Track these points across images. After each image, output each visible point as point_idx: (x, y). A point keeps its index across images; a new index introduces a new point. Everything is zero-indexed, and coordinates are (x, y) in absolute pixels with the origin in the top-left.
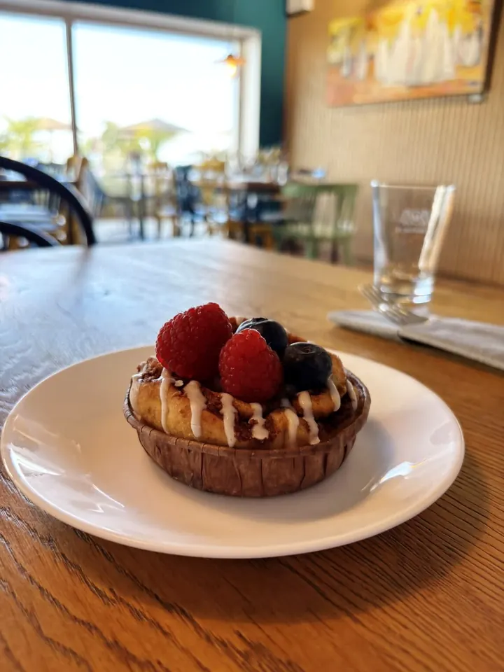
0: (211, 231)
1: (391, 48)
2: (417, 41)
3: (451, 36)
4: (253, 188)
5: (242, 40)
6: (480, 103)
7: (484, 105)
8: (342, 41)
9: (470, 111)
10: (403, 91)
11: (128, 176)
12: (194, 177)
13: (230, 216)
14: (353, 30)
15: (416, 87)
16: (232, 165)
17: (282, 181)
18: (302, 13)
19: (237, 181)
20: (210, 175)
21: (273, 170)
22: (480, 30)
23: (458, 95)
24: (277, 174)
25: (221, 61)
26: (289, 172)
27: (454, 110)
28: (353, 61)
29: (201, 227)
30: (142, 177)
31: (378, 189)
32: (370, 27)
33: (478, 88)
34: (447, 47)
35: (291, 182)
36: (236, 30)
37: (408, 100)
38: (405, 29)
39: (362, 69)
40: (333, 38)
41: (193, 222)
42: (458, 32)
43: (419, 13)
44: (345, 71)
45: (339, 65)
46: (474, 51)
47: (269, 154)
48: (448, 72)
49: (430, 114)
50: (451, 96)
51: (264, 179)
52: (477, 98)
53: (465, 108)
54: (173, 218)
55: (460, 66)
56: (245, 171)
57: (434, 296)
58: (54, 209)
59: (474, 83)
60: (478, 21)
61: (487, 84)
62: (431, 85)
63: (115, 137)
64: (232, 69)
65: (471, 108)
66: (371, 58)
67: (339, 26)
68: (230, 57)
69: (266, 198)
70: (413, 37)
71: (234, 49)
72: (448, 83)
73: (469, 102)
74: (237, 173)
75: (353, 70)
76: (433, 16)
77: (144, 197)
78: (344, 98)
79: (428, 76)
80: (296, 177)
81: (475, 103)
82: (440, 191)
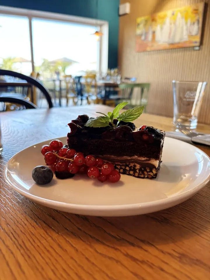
0: (89, 103)
1: (162, 28)
2: (173, 25)
3: (186, 23)
4: (107, 85)
5: (101, 26)
6: (199, 50)
7: (200, 51)
8: (141, 26)
9: (195, 53)
10: (167, 46)
11: (54, 81)
12: (83, 81)
13: (97, 97)
14: (146, 21)
15: (172, 44)
16: (98, 76)
17: (119, 82)
18: (125, 14)
19: (100, 82)
20: (89, 80)
21: (115, 78)
22: (198, 21)
23: (189, 47)
24: (117, 79)
25: (93, 34)
26: (121, 78)
27: (188, 53)
28: (146, 34)
29: (85, 101)
30: (60, 81)
31: (175, 83)
32: (153, 20)
33: (198, 44)
34: (185, 28)
35: (122, 83)
36: (99, 22)
37: (169, 49)
38: (168, 21)
39: (150, 37)
40: (139, 24)
41: (82, 100)
42: (189, 22)
43: (173, 14)
44: (143, 38)
45: (141, 36)
46: (196, 29)
47: (112, 71)
48: (185, 38)
49: (178, 55)
50: (187, 47)
51: (111, 82)
52: (197, 48)
53: (193, 52)
54: (73, 98)
55: (190, 36)
56: (103, 79)
57: (197, 126)
58: (24, 95)
59: (196, 42)
60: (197, 17)
61: (201, 43)
62: (179, 43)
63: (47, 65)
64: (97, 37)
65: (195, 52)
66: (154, 33)
67: (140, 20)
68: (97, 32)
69: (112, 89)
70: (171, 24)
71: (98, 29)
72: (185, 42)
73: (194, 50)
74: (100, 79)
75: (146, 38)
76: (179, 15)
77: (61, 89)
78: (143, 49)
79: (177, 40)
80: (123, 80)
81: (197, 50)
82: (200, 84)
